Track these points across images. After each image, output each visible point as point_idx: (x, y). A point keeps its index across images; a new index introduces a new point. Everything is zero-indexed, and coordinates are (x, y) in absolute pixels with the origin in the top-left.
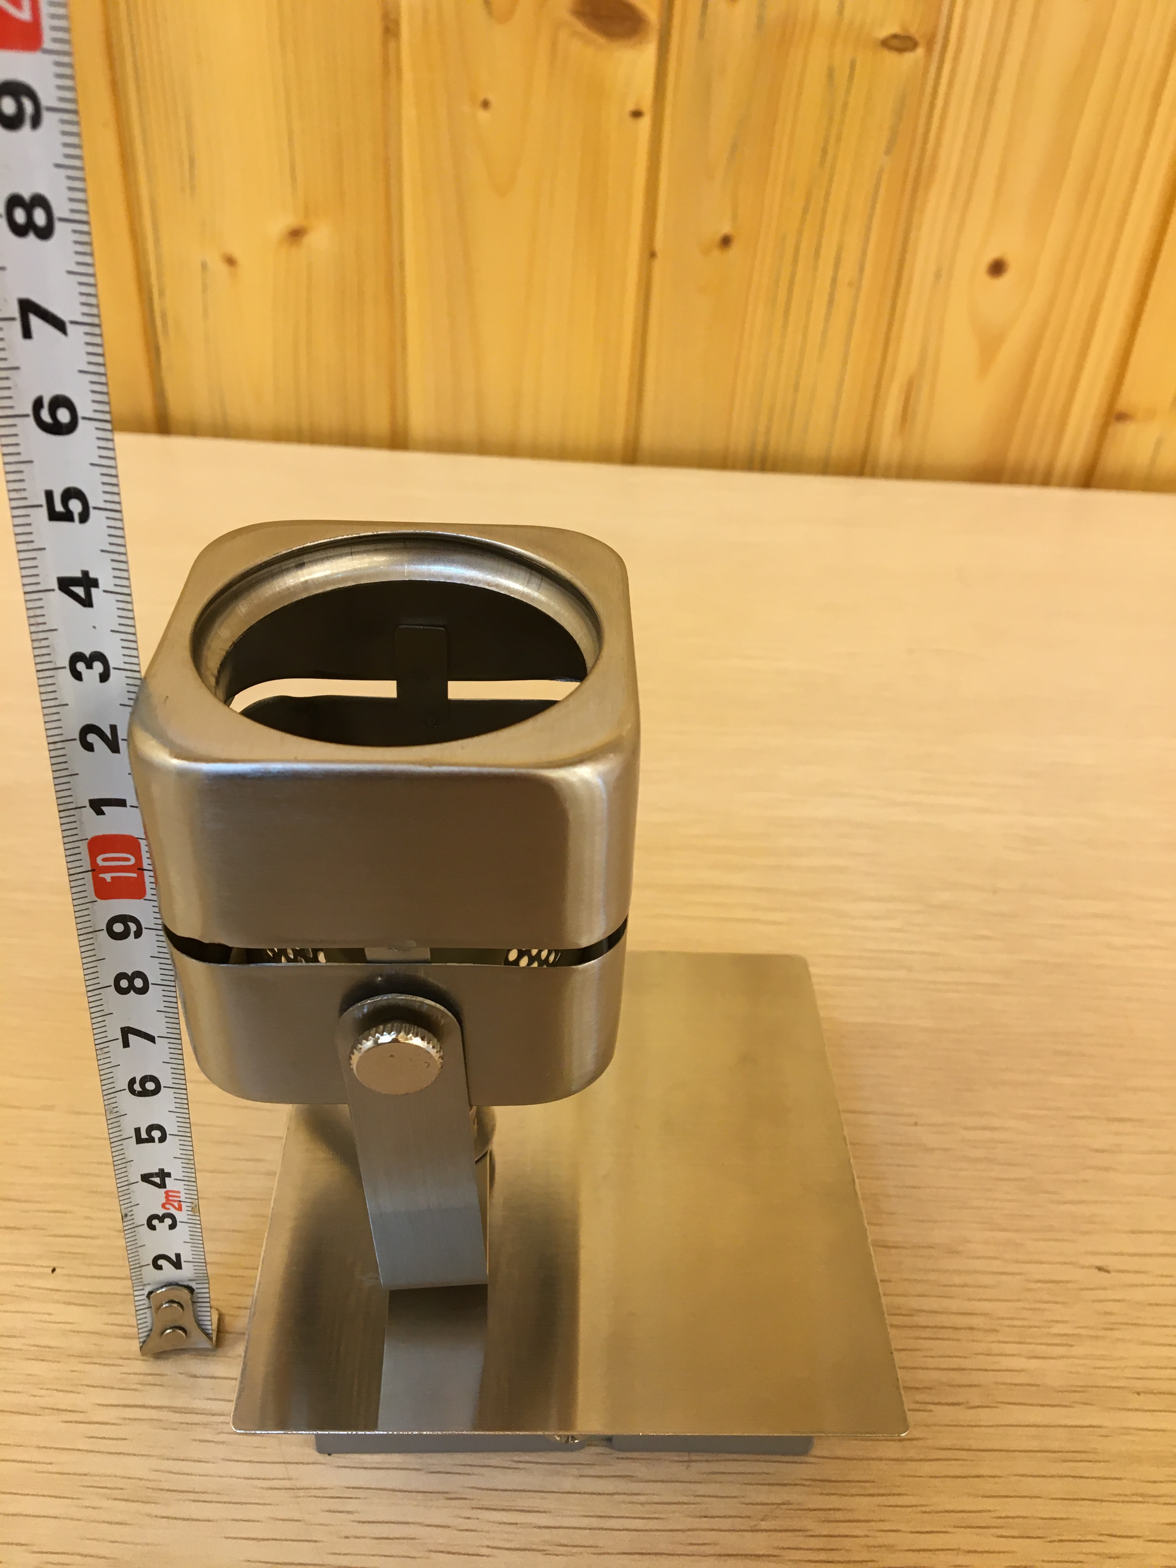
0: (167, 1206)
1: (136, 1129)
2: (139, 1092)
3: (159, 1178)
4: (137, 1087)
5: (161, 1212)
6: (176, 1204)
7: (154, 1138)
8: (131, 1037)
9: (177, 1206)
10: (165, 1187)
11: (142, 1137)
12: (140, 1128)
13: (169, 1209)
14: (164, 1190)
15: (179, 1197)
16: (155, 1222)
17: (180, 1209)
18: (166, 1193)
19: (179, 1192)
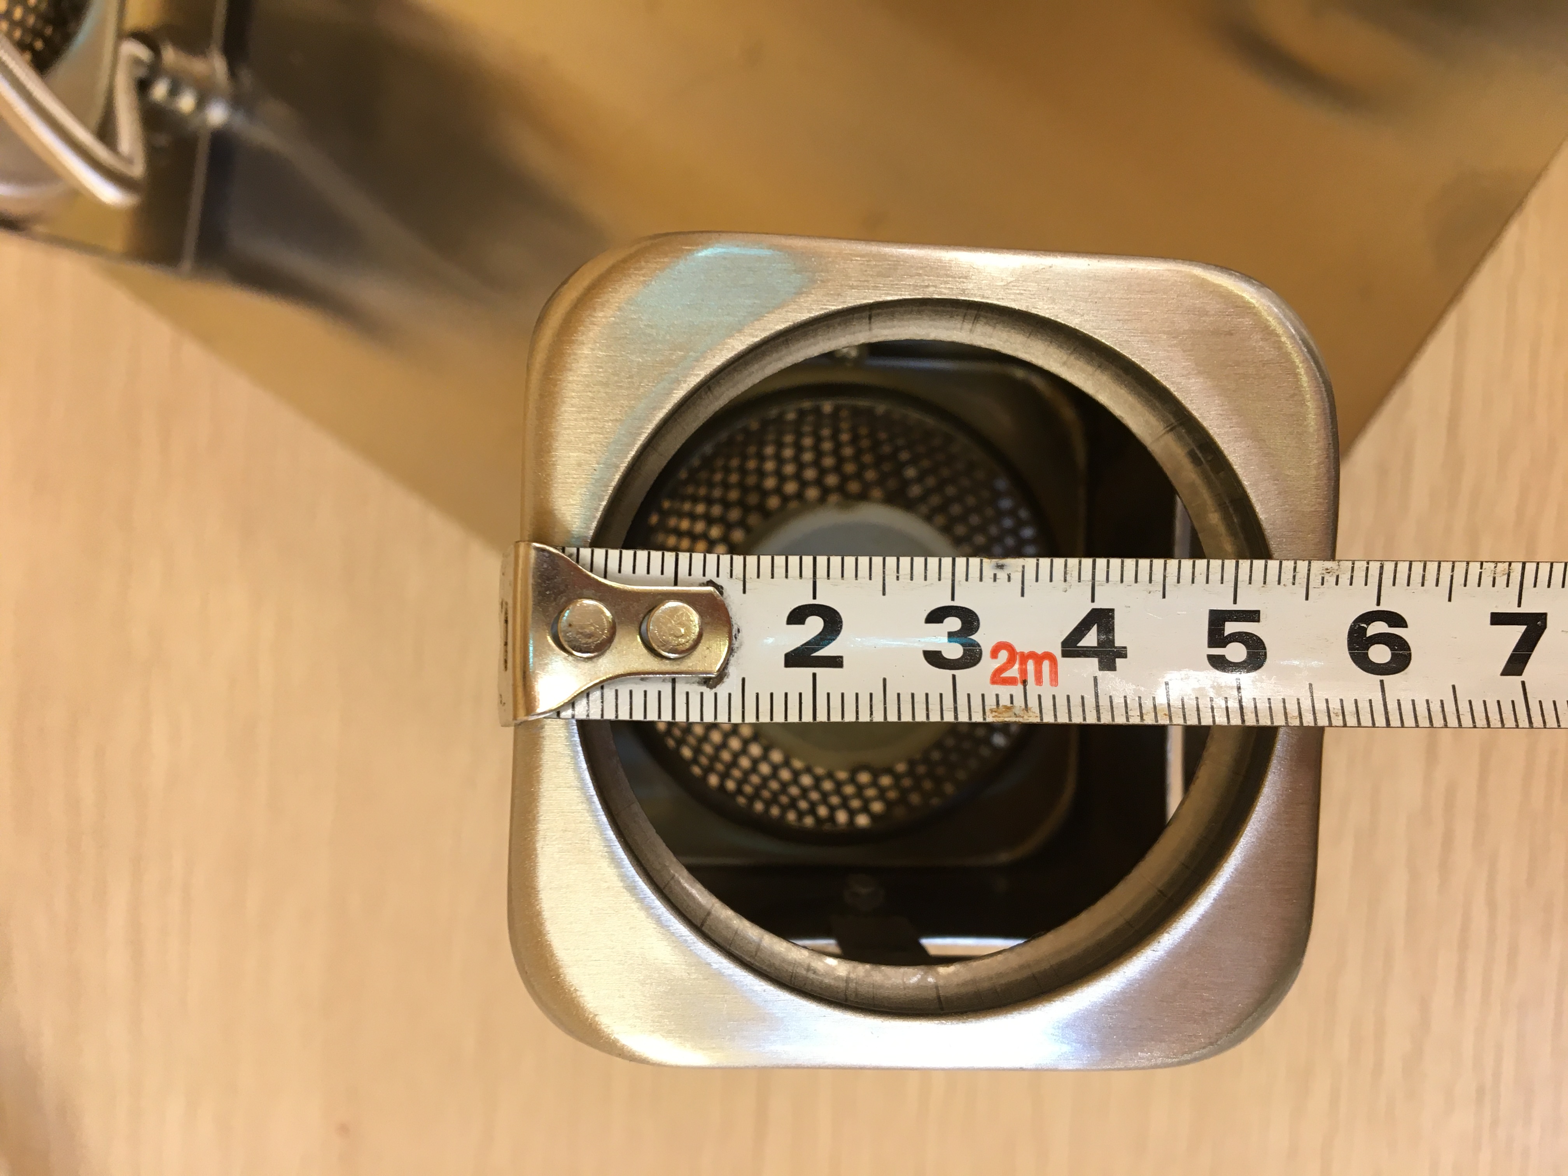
0: (1004, 655)
1: (1258, 612)
2: (1365, 629)
3: (1095, 644)
4: (1378, 628)
5: (984, 638)
6: (1014, 672)
7: (1225, 647)
8: (1517, 632)
9: (1006, 674)
10: (1066, 654)
11: (1227, 624)
12: (1258, 621)
13: (994, 654)
14: (1057, 651)
15: (1039, 680)
16: (954, 624)
17: (997, 678)
18: (1049, 656)
19: (1054, 680)
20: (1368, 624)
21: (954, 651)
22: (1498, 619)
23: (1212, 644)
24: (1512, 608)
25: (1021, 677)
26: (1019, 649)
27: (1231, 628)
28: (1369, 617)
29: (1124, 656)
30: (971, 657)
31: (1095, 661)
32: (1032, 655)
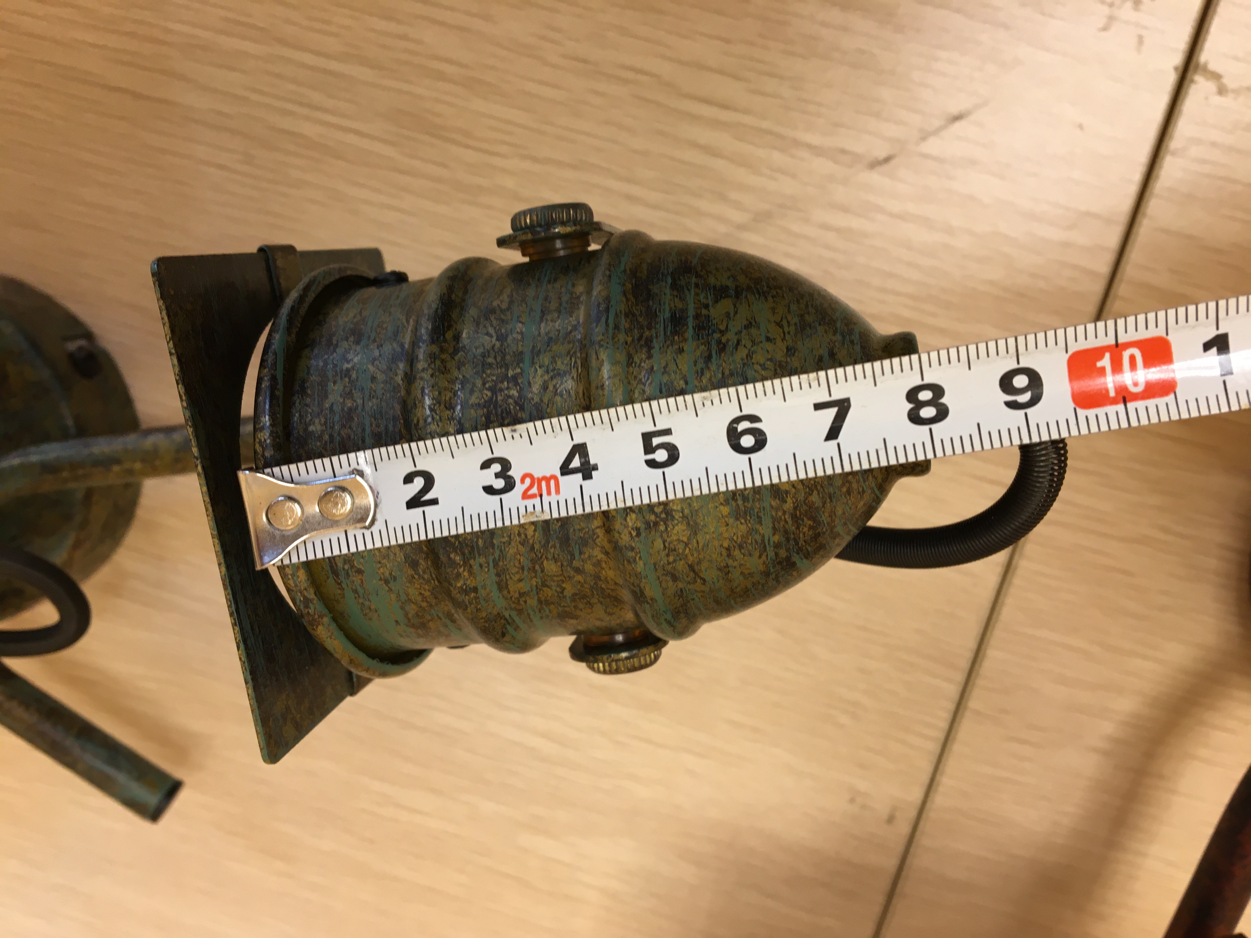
20: (738, 424)
21: (499, 484)
22: (818, 407)
23: (646, 452)
24: (826, 398)
25: (539, 492)
26: (536, 476)
27: (656, 441)
28: (738, 420)
29: (597, 469)
30: (510, 486)
31: (580, 476)
32: (544, 478)
